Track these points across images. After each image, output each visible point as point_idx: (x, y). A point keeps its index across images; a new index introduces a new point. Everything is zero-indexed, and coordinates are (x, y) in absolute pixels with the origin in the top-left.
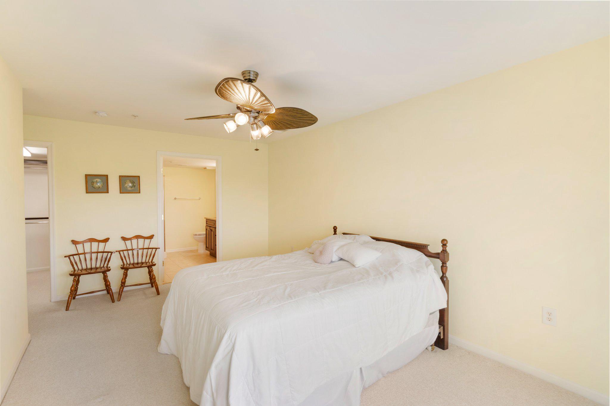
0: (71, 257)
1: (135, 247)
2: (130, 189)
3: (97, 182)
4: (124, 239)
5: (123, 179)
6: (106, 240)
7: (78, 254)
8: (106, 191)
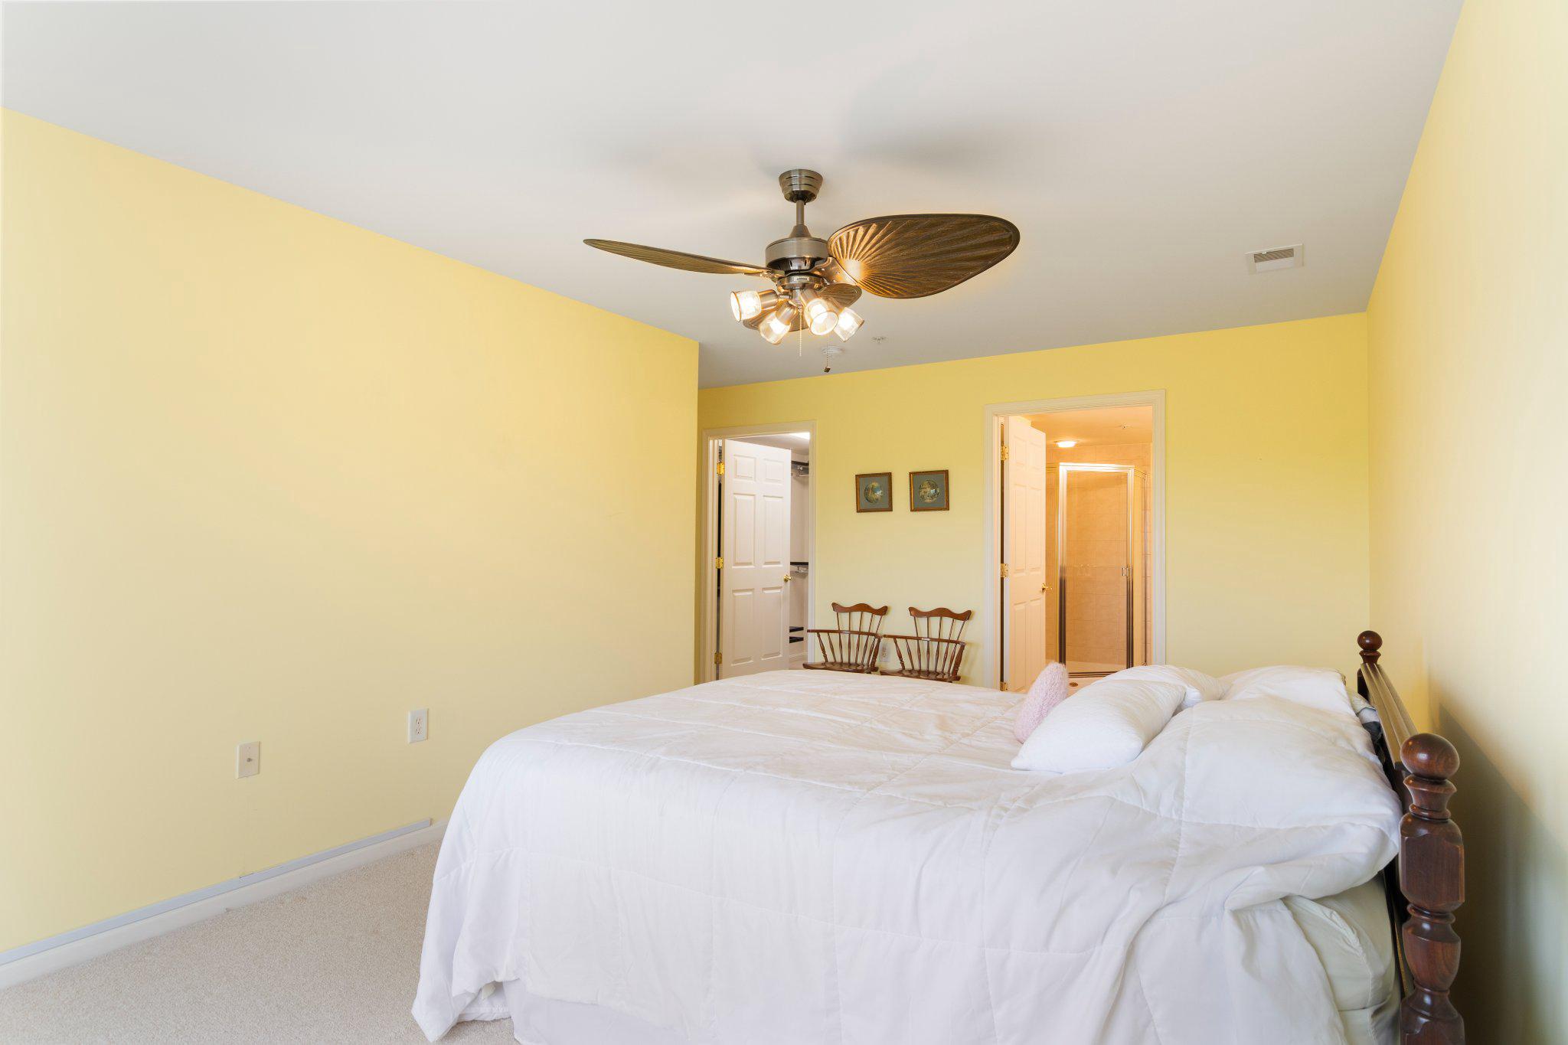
0: (824, 636)
1: (923, 633)
2: (928, 501)
3: (874, 490)
4: (915, 613)
5: (917, 478)
6: (883, 611)
7: (839, 632)
8: (887, 506)
